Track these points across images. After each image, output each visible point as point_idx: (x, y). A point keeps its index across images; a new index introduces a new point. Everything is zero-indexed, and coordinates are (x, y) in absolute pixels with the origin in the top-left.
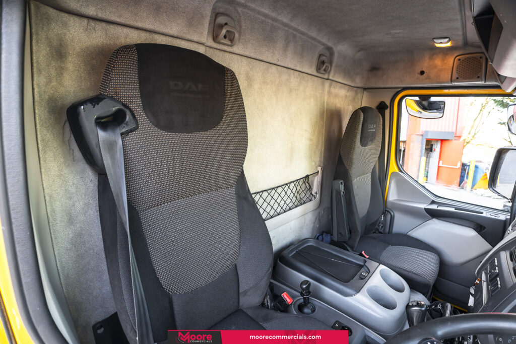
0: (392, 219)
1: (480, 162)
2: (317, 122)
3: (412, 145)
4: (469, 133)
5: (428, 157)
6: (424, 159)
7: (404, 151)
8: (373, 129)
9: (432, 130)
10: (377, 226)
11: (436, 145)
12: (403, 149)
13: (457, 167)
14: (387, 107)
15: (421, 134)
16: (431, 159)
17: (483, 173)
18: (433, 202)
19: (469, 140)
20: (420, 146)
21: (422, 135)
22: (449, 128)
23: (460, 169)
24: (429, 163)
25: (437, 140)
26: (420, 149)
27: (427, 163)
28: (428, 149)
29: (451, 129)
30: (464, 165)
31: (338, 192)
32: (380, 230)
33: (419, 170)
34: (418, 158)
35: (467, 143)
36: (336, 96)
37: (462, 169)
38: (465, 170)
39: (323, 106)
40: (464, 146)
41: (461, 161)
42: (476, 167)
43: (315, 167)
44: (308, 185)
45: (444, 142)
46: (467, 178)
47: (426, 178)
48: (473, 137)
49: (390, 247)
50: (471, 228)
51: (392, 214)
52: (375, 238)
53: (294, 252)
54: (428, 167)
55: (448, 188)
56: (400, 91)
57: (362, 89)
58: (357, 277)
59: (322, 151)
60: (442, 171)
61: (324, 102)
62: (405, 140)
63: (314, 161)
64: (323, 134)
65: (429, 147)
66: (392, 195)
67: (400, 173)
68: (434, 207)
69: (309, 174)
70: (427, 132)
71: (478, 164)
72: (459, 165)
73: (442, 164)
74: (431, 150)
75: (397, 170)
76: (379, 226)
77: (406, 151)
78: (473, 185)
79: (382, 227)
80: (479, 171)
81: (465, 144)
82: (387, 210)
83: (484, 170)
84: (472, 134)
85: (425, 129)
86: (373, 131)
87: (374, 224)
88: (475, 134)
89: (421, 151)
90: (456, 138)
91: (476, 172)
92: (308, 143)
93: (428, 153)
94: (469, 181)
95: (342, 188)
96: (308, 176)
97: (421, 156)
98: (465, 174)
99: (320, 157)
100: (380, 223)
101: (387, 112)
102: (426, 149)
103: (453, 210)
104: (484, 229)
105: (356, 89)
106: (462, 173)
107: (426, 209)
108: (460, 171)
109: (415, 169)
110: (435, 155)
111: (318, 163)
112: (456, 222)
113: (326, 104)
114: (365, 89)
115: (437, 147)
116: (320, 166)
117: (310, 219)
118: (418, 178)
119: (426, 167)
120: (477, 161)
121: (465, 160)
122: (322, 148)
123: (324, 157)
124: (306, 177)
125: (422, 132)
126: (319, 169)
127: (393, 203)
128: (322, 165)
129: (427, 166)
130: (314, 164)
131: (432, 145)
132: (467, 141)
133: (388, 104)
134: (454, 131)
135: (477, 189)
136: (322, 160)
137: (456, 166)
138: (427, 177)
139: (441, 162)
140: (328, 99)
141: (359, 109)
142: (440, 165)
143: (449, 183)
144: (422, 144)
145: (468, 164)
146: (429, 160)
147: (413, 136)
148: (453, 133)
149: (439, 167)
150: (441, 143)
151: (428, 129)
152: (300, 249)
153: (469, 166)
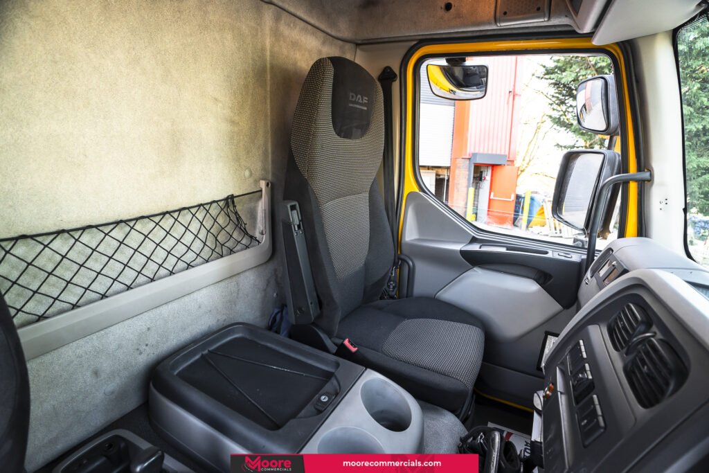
0: (412, 272)
1: (536, 193)
2: (246, 86)
3: (457, 172)
4: (524, 160)
5: (477, 188)
6: (472, 190)
7: (448, 181)
8: (361, 104)
9: (481, 151)
10: (386, 286)
11: (486, 173)
12: (446, 178)
13: (511, 200)
14: (395, 76)
15: (468, 157)
16: (481, 191)
17: (540, 206)
18: (474, 240)
19: (524, 167)
20: (467, 173)
21: (469, 159)
22: (501, 151)
23: (514, 202)
24: (478, 195)
25: (487, 165)
26: (467, 177)
27: (476, 196)
28: (477, 177)
29: (504, 151)
30: (518, 197)
31: (288, 226)
32: (391, 293)
33: (466, 204)
34: (465, 189)
35: (522, 171)
36: (295, 45)
37: (516, 203)
38: (520, 204)
39: (262, 57)
40: (518, 176)
41: (515, 191)
42: (532, 199)
43: (251, 180)
44: (233, 217)
45: (495, 168)
46: (522, 213)
47: (474, 215)
48: (528, 164)
49: (407, 322)
50: (531, 278)
51: (411, 263)
52: (380, 309)
53: (197, 357)
54: (478, 201)
55: (501, 226)
56: (415, 45)
57: (352, 45)
58: (309, 408)
59: (266, 150)
60: (493, 203)
61: (263, 49)
62: (449, 165)
63: (247, 168)
64: (266, 116)
65: (478, 175)
66: (411, 233)
67: (421, 193)
68: (475, 247)
69: (236, 194)
70: (475, 155)
71: (534, 195)
72: (513, 197)
73: (494, 196)
74: (481, 180)
75: (416, 189)
76: (389, 287)
77: (450, 180)
78: (529, 222)
79: (394, 288)
80: (535, 203)
81: (519, 172)
82: (402, 257)
83: (541, 202)
84: (527, 161)
85: (472, 151)
86: (362, 110)
87: (379, 283)
88: (530, 160)
89: (469, 180)
90: (509, 163)
91: (531, 205)
92: (225, 127)
93: (477, 183)
94: (524, 217)
95: (295, 217)
96: (232, 197)
97: (468, 187)
98: (519, 208)
99: (264, 161)
100: (389, 281)
101: (396, 86)
102: (474, 177)
103: (503, 250)
104: (549, 280)
105: (340, 43)
106: (516, 207)
107: (462, 252)
108: (513, 205)
109: (462, 204)
110: (486, 185)
111: (258, 174)
112: (508, 271)
113: (268, 53)
114: (358, 45)
115: (487, 175)
116: (263, 179)
117: (250, 283)
118: (465, 215)
119: (474, 201)
120: (532, 192)
121: (520, 191)
122: (266, 143)
123: (273, 161)
124: (226, 199)
125: (469, 155)
126: (263, 184)
127: (411, 246)
128: (270, 177)
129: (476, 199)
130: (247, 173)
131: (482, 172)
132: (520, 169)
133: (396, 70)
134: (507, 153)
135: (534, 227)
136: (270, 167)
137: (510, 198)
138: (476, 214)
139: (492, 194)
140: (272, 46)
141: (329, 58)
142: (492, 197)
143: (501, 220)
144: (469, 170)
145: (523, 196)
146: (478, 192)
147: (458, 160)
148: (505, 156)
149: (490, 200)
150: (492, 170)
151: (477, 151)
152: (211, 349)
153: (524, 198)
